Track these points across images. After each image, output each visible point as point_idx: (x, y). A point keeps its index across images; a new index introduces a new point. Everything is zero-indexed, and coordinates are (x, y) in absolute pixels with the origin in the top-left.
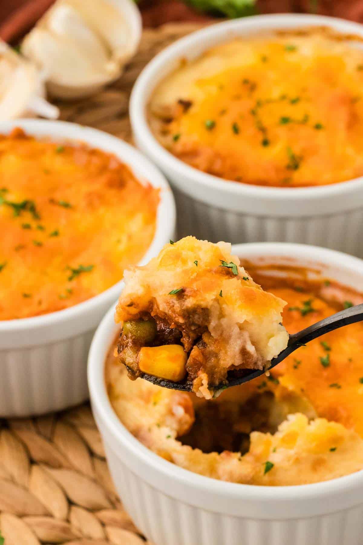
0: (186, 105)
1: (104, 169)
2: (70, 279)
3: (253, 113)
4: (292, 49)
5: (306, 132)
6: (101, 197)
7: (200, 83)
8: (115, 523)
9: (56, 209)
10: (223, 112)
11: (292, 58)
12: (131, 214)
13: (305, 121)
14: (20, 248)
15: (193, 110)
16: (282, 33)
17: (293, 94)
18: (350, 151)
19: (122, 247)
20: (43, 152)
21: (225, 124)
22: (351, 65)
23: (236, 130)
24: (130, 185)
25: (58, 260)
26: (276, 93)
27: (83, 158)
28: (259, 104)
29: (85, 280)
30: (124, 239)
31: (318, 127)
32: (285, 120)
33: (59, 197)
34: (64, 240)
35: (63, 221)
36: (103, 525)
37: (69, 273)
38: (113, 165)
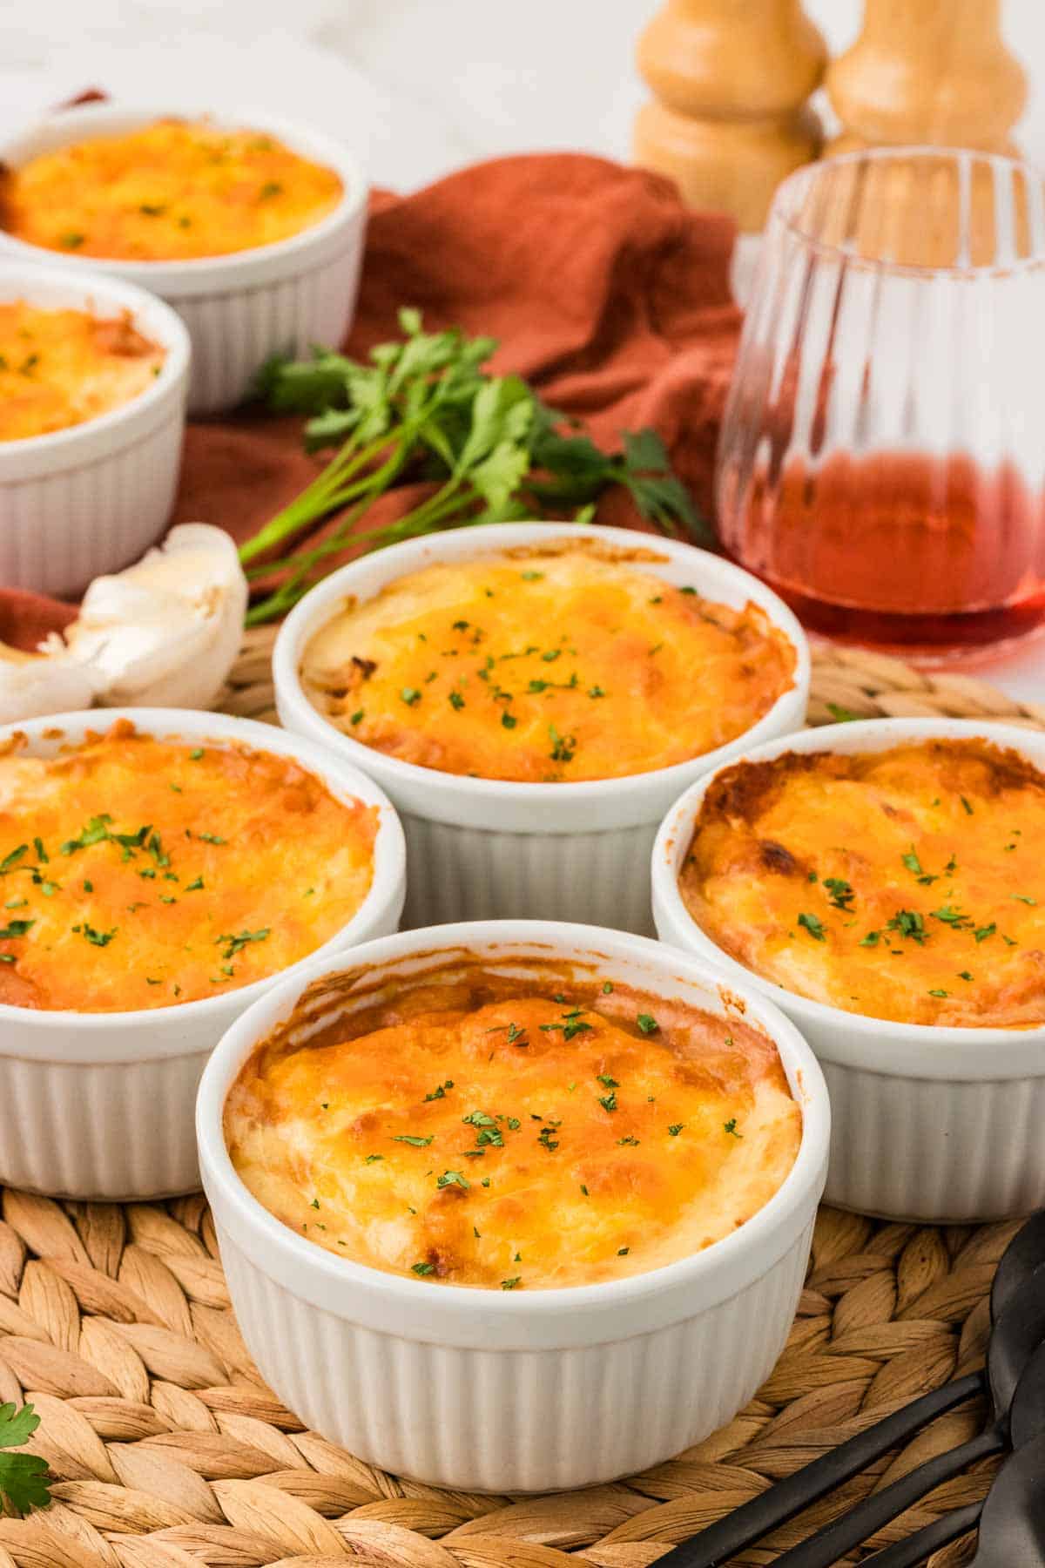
0: (367, 668)
1: (276, 783)
2: (229, 955)
3: (483, 675)
4: (536, 577)
5: (578, 701)
6: (274, 825)
7: (386, 633)
8: (233, 1406)
9: (198, 846)
10: (433, 677)
11: (536, 591)
12: (331, 851)
13: (573, 684)
14: (138, 906)
15: (377, 676)
16: (512, 554)
17: (547, 647)
18: (655, 727)
19: (316, 901)
20: (168, 760)
21: (438, 696)
22: (639, 598)
23: (457, 703)
24: (324, 807)
25: (205, 927)
26: (517, 647)
27: (243, 766)
28: (491, 663)
29: (253, 956)
30: (320, 889)
31: (598, 695)
32: (539, 686)
33: (200, 828)
34: (213, 895)
35: (210, 865)
36: (211, 1409)
37: (225, 947)
38: (293, 777)
